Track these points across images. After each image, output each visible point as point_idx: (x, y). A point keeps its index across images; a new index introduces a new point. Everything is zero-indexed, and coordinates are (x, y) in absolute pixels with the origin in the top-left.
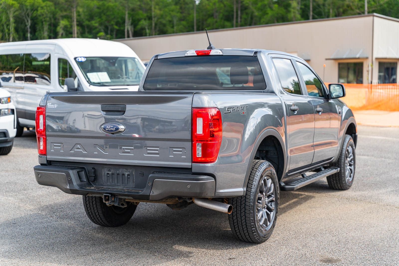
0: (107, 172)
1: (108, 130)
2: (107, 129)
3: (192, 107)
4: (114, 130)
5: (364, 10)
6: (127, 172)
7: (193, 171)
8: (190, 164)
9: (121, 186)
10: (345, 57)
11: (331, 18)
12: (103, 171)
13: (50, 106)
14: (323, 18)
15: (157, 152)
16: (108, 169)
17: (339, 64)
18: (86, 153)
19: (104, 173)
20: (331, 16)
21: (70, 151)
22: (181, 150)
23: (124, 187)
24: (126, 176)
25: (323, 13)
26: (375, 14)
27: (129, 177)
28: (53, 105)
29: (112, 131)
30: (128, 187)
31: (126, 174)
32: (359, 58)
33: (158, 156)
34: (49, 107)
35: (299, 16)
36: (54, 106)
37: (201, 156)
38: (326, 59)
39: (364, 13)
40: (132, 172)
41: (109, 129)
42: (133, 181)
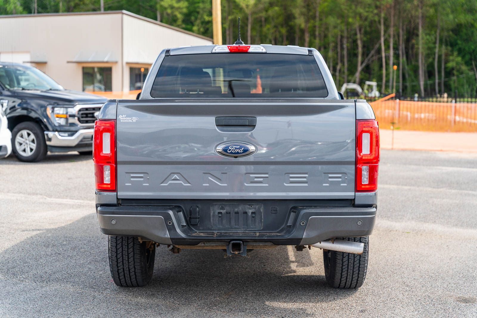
0: (219, 211)
1: (231, 153)
2: (229, 151)
3: (357, 119)
4: (241, 152)
5: (100, 5)
6: (250, 209)
7: (357, 202)
8: (352, 194)
9: (240, 229)
10: (90, 60)
11: (60, 14)
12: (211, 209)
13: (125, 120)
14: (48, 12)
15: (305, 179)
16: (221, 207)
17: (83, 68)
18: (189, 185)
19: (214, 213)
20: (61, 11)
21: (162, 183)
22: (340, 175)
23: (246, 231)
24: (250, 214)
25: (49, 7)
26: (124, 11)
27: (254, 215)
28: (130, 118)
29: (238, 153)
30: (252, 229)
31: (250, 211)
32: (107, 62)
33: (307, 185)
34: (122, 121)
35: (20, 9)
36: (131, 120)
37: (367, 183)
38: (68, 62)
39: (99, 9)
40: (259, 209)
41: (233, 151)
42: (261, 221)
